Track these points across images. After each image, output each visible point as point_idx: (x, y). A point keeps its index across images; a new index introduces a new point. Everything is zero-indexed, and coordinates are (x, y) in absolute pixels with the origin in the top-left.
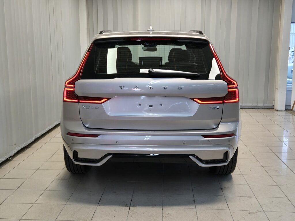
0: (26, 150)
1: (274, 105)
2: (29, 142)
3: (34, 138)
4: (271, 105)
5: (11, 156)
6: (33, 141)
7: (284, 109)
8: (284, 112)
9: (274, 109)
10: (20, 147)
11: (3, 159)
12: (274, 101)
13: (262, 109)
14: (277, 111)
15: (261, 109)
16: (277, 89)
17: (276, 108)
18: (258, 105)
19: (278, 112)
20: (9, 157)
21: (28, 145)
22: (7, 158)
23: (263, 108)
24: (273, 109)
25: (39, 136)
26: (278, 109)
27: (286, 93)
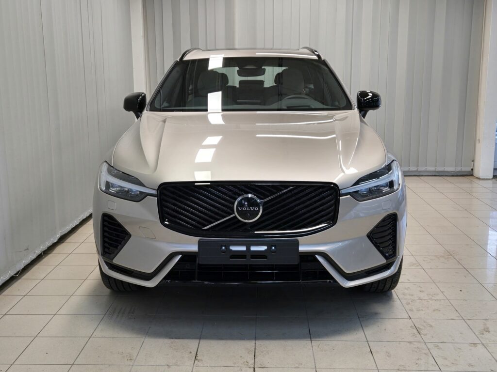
0: (45, 257)
1: (472, 169)
2: (49, 243)
3: (58, 236)
4: (469, 169)
5: (19, 271)
6: (56, 240)
7: (491, 177)
8: (491, 182)
9: (472, 175)
10: (35, 253)
11: (6, 277)
12: (473, 161)
13: (453, 176)
14: (479, 179)
15: (450, 176)
16: (479, 140)
17: (476, 173)
18: (446, 170)
19: (481, 182)
20: (15, 272)
21: (46, 248)
22: (13, 275)
23: (454, 174)
24: (471, 177)
25: (66, 232)
26: (481, 175)
27: (494, 147)
